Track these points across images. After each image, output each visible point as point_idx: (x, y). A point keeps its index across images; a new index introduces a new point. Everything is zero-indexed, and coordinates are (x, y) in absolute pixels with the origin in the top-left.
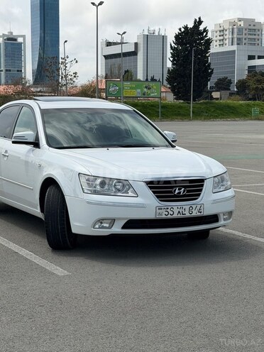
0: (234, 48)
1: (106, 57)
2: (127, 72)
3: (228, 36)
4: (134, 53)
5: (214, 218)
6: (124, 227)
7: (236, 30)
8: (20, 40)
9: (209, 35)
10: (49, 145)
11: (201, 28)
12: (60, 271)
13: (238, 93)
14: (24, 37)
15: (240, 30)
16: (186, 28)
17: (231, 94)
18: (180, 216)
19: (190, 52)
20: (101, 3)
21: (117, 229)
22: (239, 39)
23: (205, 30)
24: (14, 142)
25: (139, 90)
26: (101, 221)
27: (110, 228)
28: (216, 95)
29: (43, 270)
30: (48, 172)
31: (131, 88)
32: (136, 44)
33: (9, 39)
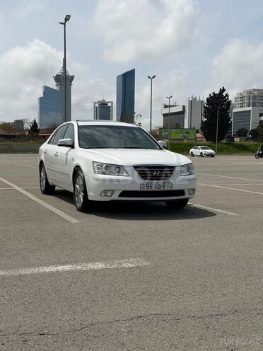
0: (250, 108)
1: (164, 115)
2: (177, 124)
3: (246, 101)
4: (183, 113)
5: (181, 192)
6: (120, 196)
7: (251, 97)
8: (109, 105)
9: (230, 99)
10: (80, 147)
11: (224, 94)
12: (74, 221)
13: (252, 139)
14: (112, 103)
15: (254, 97)
16: (214, 94)
17: (247, 139)
18: (156, 189)
19: (217, 110)
20: (154, 77)
21: (116, 197)
22: (253, 103)
23: (227, 95)
24: (59, 145)
25: (181, 135)
26: (106, 191)
27: (111, 196)
28: (237, 140)
29: (64, 220)
30: (77, 162)
31: (176, 133)
32: (184, 107)
33: (102, 104)
